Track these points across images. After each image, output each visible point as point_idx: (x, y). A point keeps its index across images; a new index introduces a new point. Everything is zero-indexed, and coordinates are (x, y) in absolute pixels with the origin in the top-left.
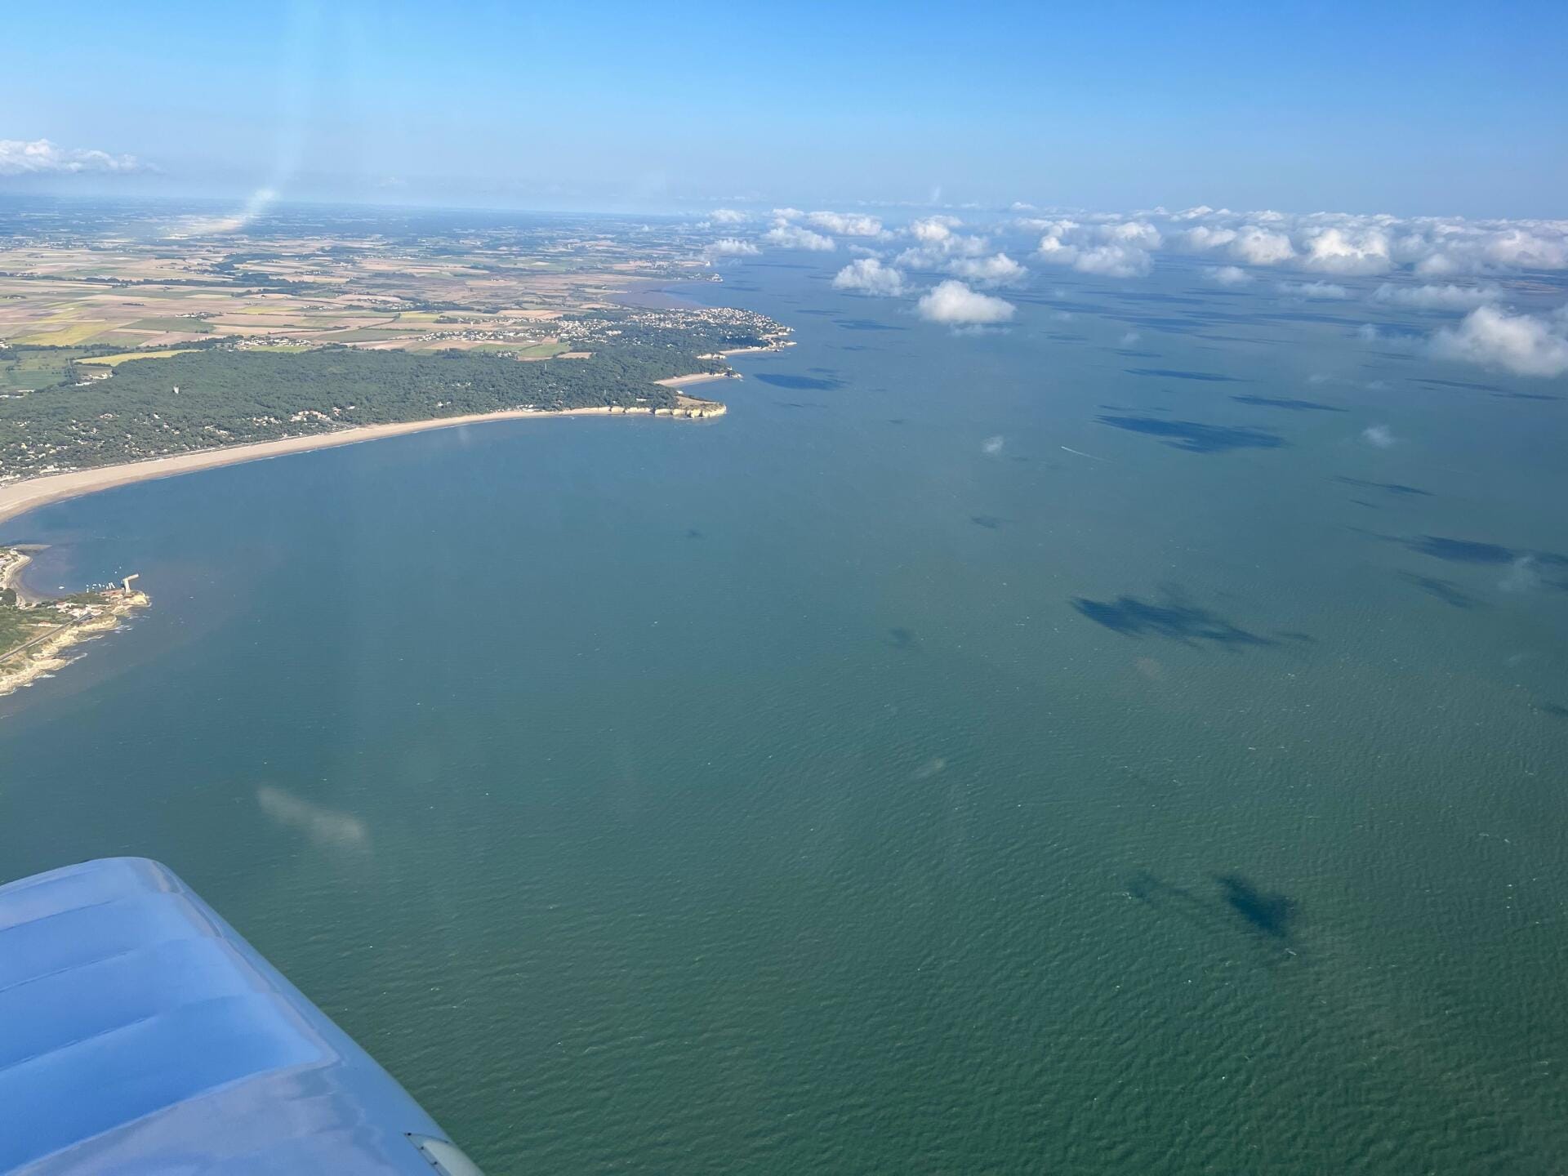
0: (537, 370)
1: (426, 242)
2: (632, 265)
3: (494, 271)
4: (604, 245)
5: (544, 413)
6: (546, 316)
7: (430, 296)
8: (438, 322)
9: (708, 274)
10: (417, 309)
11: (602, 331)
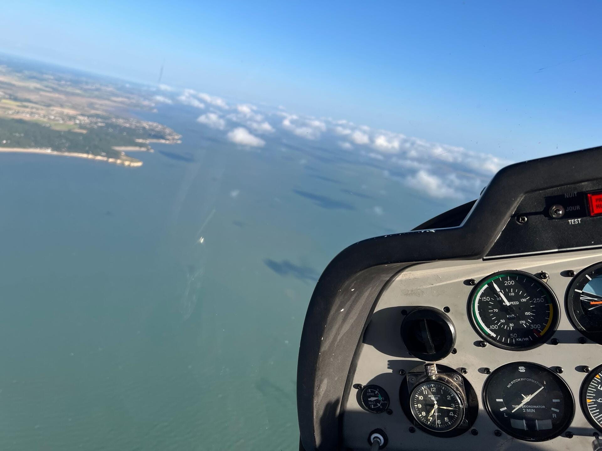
0: (58, 134)
1: (27, 73)
2: (120, 99)
3: (55, 90)
4: (110, 89)
5: (55, 153)
6: (72, 112)
7: (20, 95)
8: (18, 106)
9: (151, 108)
10: (10, 99)
11: (96, 123)
